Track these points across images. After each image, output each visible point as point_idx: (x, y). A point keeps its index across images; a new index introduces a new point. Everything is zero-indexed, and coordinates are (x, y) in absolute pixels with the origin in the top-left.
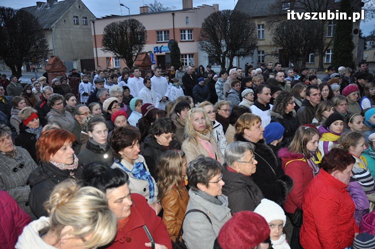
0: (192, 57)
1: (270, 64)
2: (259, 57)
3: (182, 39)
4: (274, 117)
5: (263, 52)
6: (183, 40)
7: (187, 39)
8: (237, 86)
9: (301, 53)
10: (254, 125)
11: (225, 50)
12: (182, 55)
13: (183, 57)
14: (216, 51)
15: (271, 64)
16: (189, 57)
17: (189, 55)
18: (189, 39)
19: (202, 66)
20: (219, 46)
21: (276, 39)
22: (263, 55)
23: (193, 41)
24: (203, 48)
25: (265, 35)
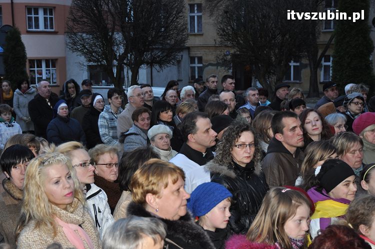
0: (54, 66)
1: (212, 79)
2: (193, 69)
3: (30, 26)
4: (219, 174)
5: (200, 60)
6: (34, 30)
7: (42, 28)
8: (143, 120)
9: (273, 59)
10: (166, 186)
11: (122, 51)
12: (32, 62)
13: (32, 66)
14: (103, 54)
15: (216, 79)
16: (47, 66)
17: (47, 61)
18: (46, 27)
19: (73, 81)
20: (109, 43)
21: (224, 31)
22: (201, 65)
23: (55, 33)
24: (74, 46)
25: (203, 25)
